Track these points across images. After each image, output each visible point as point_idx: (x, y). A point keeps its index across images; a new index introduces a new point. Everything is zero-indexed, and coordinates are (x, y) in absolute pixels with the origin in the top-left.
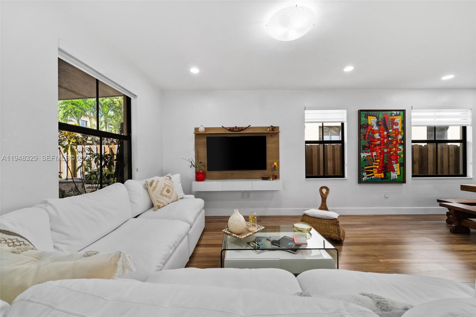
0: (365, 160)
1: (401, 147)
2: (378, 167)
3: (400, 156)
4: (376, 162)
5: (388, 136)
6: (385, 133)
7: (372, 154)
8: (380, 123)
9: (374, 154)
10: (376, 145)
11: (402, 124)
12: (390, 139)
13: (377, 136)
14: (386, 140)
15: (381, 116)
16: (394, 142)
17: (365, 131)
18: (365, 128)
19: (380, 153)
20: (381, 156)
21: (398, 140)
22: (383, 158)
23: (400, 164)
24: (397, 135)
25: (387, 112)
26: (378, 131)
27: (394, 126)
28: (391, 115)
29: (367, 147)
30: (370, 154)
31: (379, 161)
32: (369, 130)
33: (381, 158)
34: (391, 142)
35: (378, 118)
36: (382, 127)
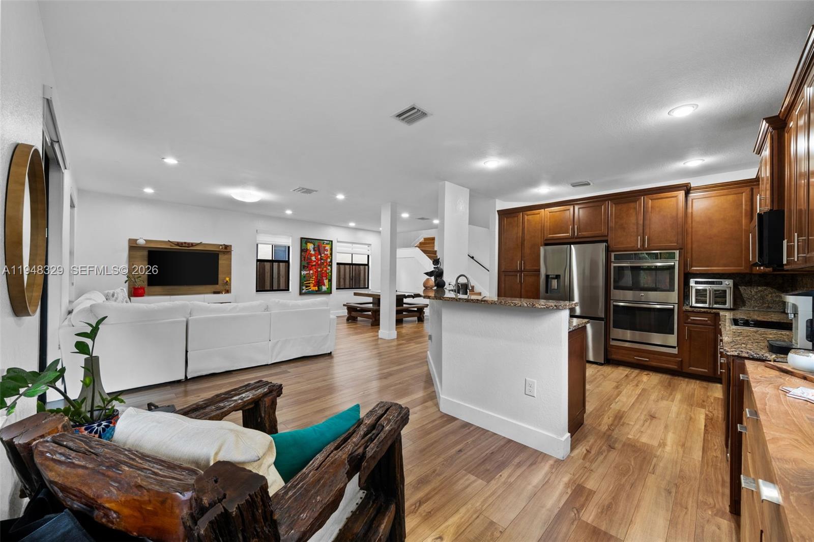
0: (304, 277)
1: (329, 268)
2: (313, 282)
3: (328, 274)
4: (312, 279)
5: (321, 259)
6: (319, 257)
8: (316, 249)
9: (311, 272)
10: (312, 266)
11: (330, 251)
12: (322, 261)
13: (313, 258)
14: (319, 262)
15: (316, 244)
16: (325, 264)
17: (305, 254)
18: (305, 252)
19: (315, 272)
20: (316, 274)
21: (328, 262)
22: (318, 275)
23: (329, 280)
24: (327, 259)
25: (320, 241)
26: (314, 255)
27: (325, 252)
28: (323, 244)
29: (306, 266)
30: (308, 272)
31: (314, 277)
32: (307, 254)
33: (316, 276)
34: (323, 263)
35: (314, 245)
36: (317, 252)
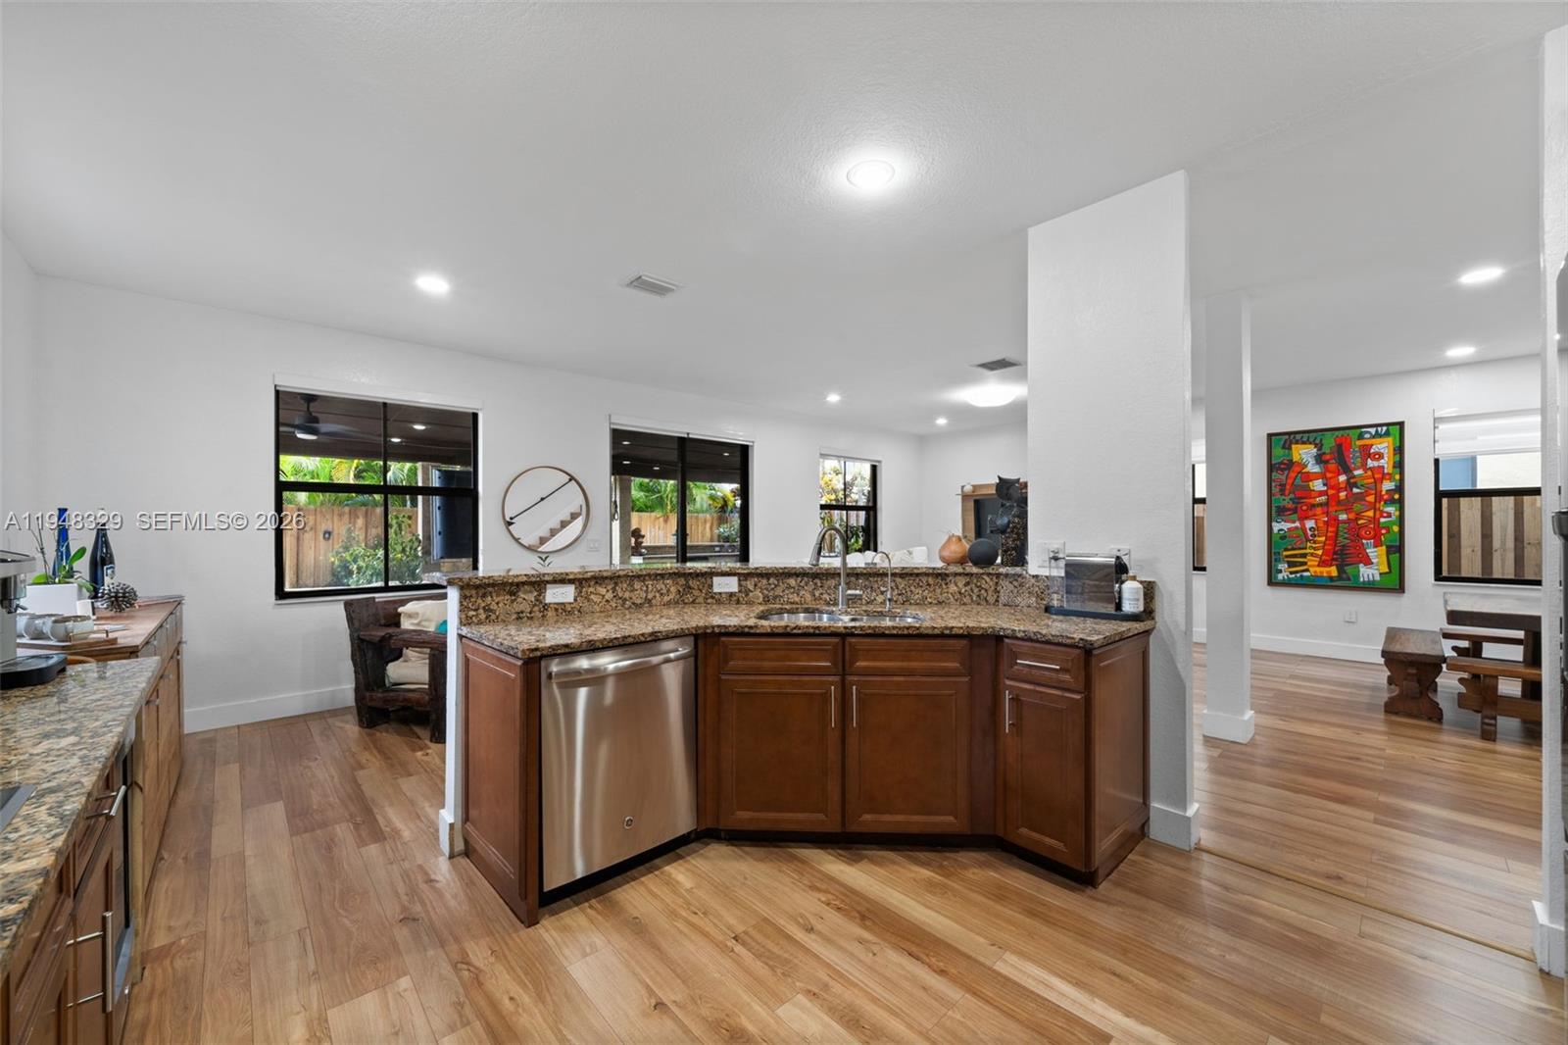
0: (1285, 537)
1: (1391, 509)
2: (1320, 552)
3: (1388, 530)
4: (1315, 542)
5: (1352, 485)
6: (1342, 478)
7: (1303, 525)
8: (1328, 457)
9: (1310, 524)
10: (1314, 506)
11: (1395, 455)
12: (1355, 490)
13: (1318, 485)
14: (1343, 495)
15: (1329, 442)
16: (1371, 499)
17: (1284, 477)
18: (1282, 470)
19: (1326, 523)
20: (1330, 529)
21: (1384, 493)
22: (1337, 533)
23: (1387, 547)
24: (1378, 483)
25: (1347, 431)
26: (1321, 476)
27: (1369, 461)
28: (1361, 437)
29: (1289, 510)
30: (1297, 524)
31: (1323, 539)
32: (1293, 475)
33: (1329, 534)
34: (1361, 497)
35: (1319, 446)
36: (1333, 465)
